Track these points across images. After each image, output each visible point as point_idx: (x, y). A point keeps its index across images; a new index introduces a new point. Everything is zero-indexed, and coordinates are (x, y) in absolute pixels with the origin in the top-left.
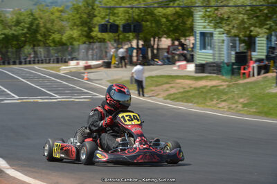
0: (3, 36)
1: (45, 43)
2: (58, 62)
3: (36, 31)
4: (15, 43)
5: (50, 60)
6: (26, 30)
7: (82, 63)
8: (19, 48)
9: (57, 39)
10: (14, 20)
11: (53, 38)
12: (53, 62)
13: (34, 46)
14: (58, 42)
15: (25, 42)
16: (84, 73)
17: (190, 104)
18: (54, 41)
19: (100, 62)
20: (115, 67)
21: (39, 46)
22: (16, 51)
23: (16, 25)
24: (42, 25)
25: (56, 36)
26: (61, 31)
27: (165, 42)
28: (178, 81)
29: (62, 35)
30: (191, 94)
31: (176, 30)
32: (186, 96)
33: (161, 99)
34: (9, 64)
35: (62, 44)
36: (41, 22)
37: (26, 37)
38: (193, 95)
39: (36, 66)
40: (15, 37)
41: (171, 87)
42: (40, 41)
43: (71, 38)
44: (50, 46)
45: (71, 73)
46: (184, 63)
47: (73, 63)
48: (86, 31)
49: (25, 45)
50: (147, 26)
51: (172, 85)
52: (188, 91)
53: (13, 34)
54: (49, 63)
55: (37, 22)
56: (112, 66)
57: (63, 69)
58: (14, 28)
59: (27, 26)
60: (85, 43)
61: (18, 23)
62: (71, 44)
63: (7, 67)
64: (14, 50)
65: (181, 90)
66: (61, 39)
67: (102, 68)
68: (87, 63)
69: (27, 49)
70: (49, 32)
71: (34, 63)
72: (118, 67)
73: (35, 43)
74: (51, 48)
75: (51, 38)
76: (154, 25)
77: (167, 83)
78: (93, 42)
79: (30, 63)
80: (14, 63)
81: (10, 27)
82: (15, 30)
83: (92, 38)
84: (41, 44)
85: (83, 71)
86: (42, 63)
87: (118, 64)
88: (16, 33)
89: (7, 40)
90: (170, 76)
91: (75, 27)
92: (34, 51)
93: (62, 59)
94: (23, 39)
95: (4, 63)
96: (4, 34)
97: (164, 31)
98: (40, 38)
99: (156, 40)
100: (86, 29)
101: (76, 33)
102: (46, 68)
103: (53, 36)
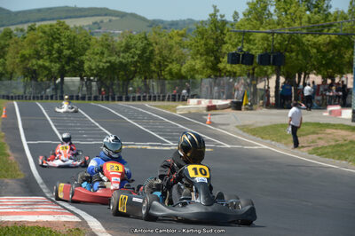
0: (108, 64)
1: (159, 75)
2: (174, 100)
3: (149, 60)
4: (122, 73)
5: (164, 96)
6: (136, 58)
7: (205, 103)
8: (128, 80)
9: (175, 70)
10: (123, 45)
11: (171, 69)
12: (169, 100)
13: (146, 78)
14: (176, 74)
15: (135, 72)
16: (207, 115)
17: (344, 162)
18: (170, 73)
19: (228, 102)
20: (247, 109)
21: (152, 78)
22: (123, 84)
23: (124, 51)
24: (157, 52)
25: (174, 67)
26: (180, 61)
28: (329, 131)
29: (182, 66)
30: (345, 149)
31: (329, 64)
32: (339, 151)
33: (306, 154)
34: (113, 99)
35: (181, 77)
36: (156, 48)
37: (136, 66)
38: (348, 150)
39: (147, 104)
40: (123, 66)
41: (319, 138)
42: (154, 72)
43: (193, 69)
44: (165, 79)
45: (190, 114)
46: (337, 108)
47: (193, 102)
48: (212, 62)
49: (134, 77)
50: (291, 57)
51: (320, 136)
52: (342, 145)
53: (121, 62)
54: (163, 100)
55: (151, 48)
56: (243, 107)
57: (181, 109)
58: (122, 55)
59: (138, 52)
60: (209, 77)
61: (128, 48)
62: (193, 77)
63: (111, 103)
64: (121, 83)
65: (333, 143)
66: (180, 70)
67: (229, 110)
68: (210, 102)
69: (137, 82)
70: (166, 60)
71: (145, 100)
72: (252, 109)
73: (147, 75)
74: (166, 82)
75: (168, 68)
76: (300, 57)
77: (314, 133)
78: (220, 76)
79: (139, 100)
80: (120, 99)
81: (118, 54)
82: (123, 58)
83: (219, 70)
84: (155, 75)
85: (205, 112)
86: (155, 100)
87: (251, 105)
88: (124, 61)
89: (113, 68)
90: (318, 124)
91: (199, 56)
92: (146, 85)
93: (179, 96)
94: (133, 69)
95: (107, 99)
96: (110, 62)
97: (314, 65)
98: (153, 68)
99: (303, 76)
100: (213, 58)
101: (198, 64)
102: (159, 107)
103: (170, 66)
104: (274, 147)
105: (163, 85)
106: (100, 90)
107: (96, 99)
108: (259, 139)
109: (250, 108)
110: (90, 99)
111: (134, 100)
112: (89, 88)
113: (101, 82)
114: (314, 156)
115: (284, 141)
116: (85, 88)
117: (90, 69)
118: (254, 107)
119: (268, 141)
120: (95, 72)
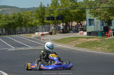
1: (25, 26)
2: (31, 33)
3: (21, 21)
4: (13, 26)
5: (27, 32)
6: (17, 21)
7: (40, 33)
8: (15, 27)
9: (30, 24)
10: (12, 17)
12: (29, 33)
13: (21, 27)
14: (31, 25)
15: (17, 25)
16: (41, 37)
17: (85, 49)
18: (29, 25)
19: (48, 33)
20: (54, 34)
21: (23, 27)
23: (13, 19)
24: (24, 18)
25: (30, 23)
26: (31, 21)
27: (74, 24)
28: (80, 39)
30: (85, 44)
31: (78, 18)
32: (83, 45)
33: (73, 47)
34: (11, 34)
36: (23, 17)
37: (17, 23)
38: (86, 45)
40: (13, 24)
41: (77, 42)
42: (23, 25)
43: (36, 23)
44: (27, 27)
45: (36, 37)
46: (82, 32)
47: (37, 33)
48: (41, 20)
50: (67, 17)
51: (78, 41)
53: (12, 22)
54: (27, 33)
55: (22, 17)
56: (53, 34)
57: (33, 36)
58: (12, 20)
59: (18, 19)
60: (41, 25)
61: (14, 18)
62: (36, 26)
63: (10, 36)
64: (13, 29)
65: (81, 43)
67: (48, 35)
68: (42, 33)
69: (18, 28)
71: (21, 34)
73: (21, 26)
75: (28, 23)
76: (69, 17)
77: (75, 40)
78: (45, 25)
79: (19, 34)
80: (13, 34)
81: (11, 20)
82: (13, 21)
83: (44, 23)
84: (24, 26)
85: (41, 36)
86: (24, 34)
88: (13, 22)
89: (10, 25)
90: (77, 37)
91: (37, 19)
92: (21, 29)
95: (9, 34)
96: (8, 23)
97: (74, 19)
98: (23, 23)
99: (71, 23)
101: (37, 21)
102: (26, 36)
103: (28, 22)
104: (63, 45)
105: (27, 29)
106: (6, 32)
107: (5, 35)
108: (59, 43)
109: (55, 34)
110: (3, 35)
111: (17, 34)
112: (2, 31)
113: (6, 29)
114: (76, 47)
115: (66, 43)
117: (2, 25)
118: (56, 33)
119: (61, 44)
120: (4, 26)
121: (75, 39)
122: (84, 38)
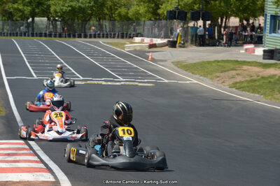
0: (70, 8)
1: (111, 17)
2: (123, 37)
3: (103, 5)
4: (81, 15)
6: (92, 3)
7: (147, 40)
8: (86, 20)
9: (123, 13)
11: (120, 12)
12: (118, 37)
13: (100, 19)
14: (124, 16)
15: (92, 15)
16: (149, 52)
17: (258, 95)
18: (120, 15)
19: (165, 41)
20: (181, 47)
21: (105, 19)
22: (82, 24)
25: (123, 11)
26: (127, 6)
28: (245, 67)
29: (129, 9)
30: (258, 83)
31: (245, 10)
32: (253, 85)
33: (227, 87)
34: (74, 36)
35: (128, 19)
37: (92, 10)
38: (260, 85)
39: (101, 41)
40: (82, 10)
41: (237, 74)
42: (106, 14)
43: (137, 13)
44: (115, 20)
45: (135, 52)
46: (251, 46)
47: (138, 39)
48: (153, 8)
49: (91, 18)
50: (215, 5)
51: (238, 72)
52: (255, 81)
53: (80, 7)
54: (114, 37)
57: (128, 47)
58: (81, 1)
60: (150, 20)
62: (138, 19)
63: (72, 39)
65: (248, 79)
66: (127, 13)
67: (167, 47)
68: (151, 41)
69: (93, 21)
70: (116, 5)
71: (99, 37)
73: (101, 17)
75: (117, 12)
76: (222, 4)
77: (233, 69)
78: (161, 20)
79: (95, 37)
80: (80, 36)
81: (77, 0)
82: (82, 3)
83: (158, 15)
84: (107, 17)
85: (147, 49)
86: (107, 37)
87: (184, 44)
88: (82, 6)
89: (74, 12)
90: (237, 61)
91: (142, 3)
92: (100, 25)
93: (127, 34)
94: (89, 12)
95: (69, 36)
96: (71, 6)
97: (233, 10)
98: (106, 11)
99: (224, 20)
100: (153, 5)
101: (142, 9)
102: (111, 44)
103: (119, 10)
104: (203, 81)
105: (114, 25)
106: (63, 29)
107: (60, 36)
108: (190, 74)
109: (183, 46)
110: (55, 36)
111: (91, 37)
112: (55, 26)
113: (64, 22)
114: (234, 89)
115: (210, 76)
116: (51, 27)
117: (56, 12)
118: (186, 45)
119: (198, 76)
120: (59, 14)
121: (232, 66)
122: (255, 66)
